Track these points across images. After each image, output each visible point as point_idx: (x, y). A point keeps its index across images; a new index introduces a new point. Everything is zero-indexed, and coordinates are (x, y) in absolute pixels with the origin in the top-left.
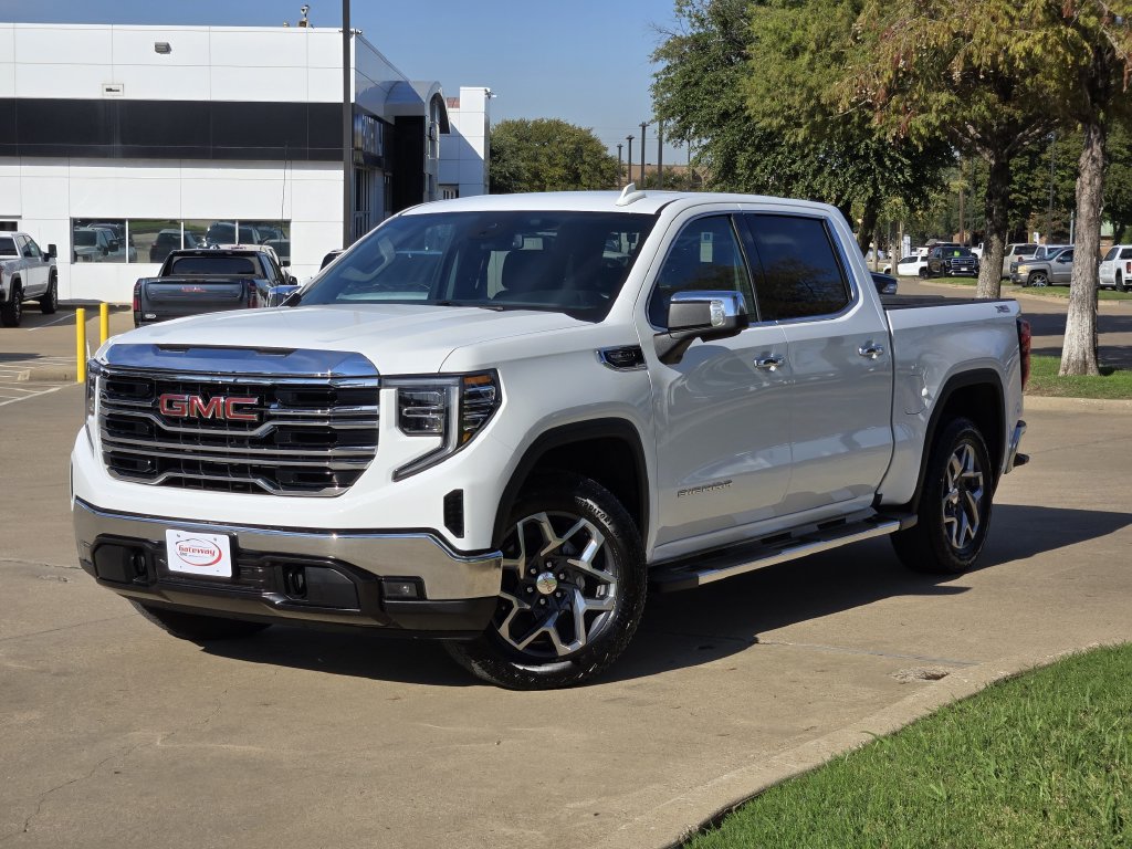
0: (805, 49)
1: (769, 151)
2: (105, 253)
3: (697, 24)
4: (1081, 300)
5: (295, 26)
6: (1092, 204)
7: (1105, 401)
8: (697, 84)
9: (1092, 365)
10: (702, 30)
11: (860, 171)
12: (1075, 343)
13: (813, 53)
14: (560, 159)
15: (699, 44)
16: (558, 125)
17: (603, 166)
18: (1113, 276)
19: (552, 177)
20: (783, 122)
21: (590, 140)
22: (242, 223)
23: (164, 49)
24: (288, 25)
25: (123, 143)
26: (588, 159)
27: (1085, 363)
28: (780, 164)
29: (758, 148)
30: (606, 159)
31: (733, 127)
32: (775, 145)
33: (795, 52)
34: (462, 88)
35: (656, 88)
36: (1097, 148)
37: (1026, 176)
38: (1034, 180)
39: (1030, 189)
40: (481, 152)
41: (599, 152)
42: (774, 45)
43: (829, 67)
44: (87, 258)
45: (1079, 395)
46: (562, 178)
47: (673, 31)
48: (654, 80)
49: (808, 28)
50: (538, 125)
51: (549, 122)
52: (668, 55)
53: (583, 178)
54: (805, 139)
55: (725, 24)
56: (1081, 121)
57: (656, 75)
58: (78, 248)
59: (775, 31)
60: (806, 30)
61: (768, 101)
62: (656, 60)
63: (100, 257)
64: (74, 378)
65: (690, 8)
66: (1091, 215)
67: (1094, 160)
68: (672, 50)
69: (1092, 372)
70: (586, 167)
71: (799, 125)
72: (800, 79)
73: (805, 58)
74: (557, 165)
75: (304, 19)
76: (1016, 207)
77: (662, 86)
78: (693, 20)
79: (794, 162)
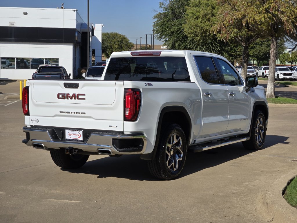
0: (200, 17)
1: (184, 42)
2: (8, 67)
3: (165, 10)
4: (271, 80)
5: (60, 8)
6: (274, 56)
7: (279, 104)
8: (165, 25)
9: (274, 96)
10: (166, 11)
11: (207, 47)
12: (270, 90)
13: (202, 18)
14: (117, 43)
15: (166, 15)
16: (117, 34)
17: (128, 44)
18: (261, 74)
19: (115, 48)
20: (194, 35)
21: (125, 38)
22: (46, 59)
23: (26, 14)
24: (58, 8)
25: (15, 38)
26: (124, 43)
27: (272, 95)
28: (187, 45)
29: (181, 41)
30: (129, 43)
31: (175, 36)
32: (185, 40)
33: (197, 18)
34: (96, 24)
35: (154, 26)
36: (275, 43)
37: (236, 48)
38: (238, 49)
39: (237, 52)
40: (101, 41)
41: (128, 41)
42: (192, 16)
43: (205, 22)
44: (4, 68)
45: (273, 103)
46: (118, 48)
47: (159, 12)
48: (154, 24)
49: (201, 12)
50: (111, 34)
51: (114, 34)
52: (157, 18)
53: (123, 48)
54: (199, 40)
55: (172, 10)
56: (271, 37)
57: (154, 23)
58: (2, 65)
59: (192, 13)
60: (200, 13)
61: (190, 30)
62: (154, 19)
63: (7, 68)
64: (19, 98)
65: (163, 6)
66: (273, 59)
67: (274, 45)
68: (158, 16)
69: (274, 97)
70: (124, 45)
71: (197, 36)
72: (199, 25)
73: (200, 20)
74: (116, 44)
75: (62, 7)
76: (233, 56)
77: (156, 25)
78: (164, 9)
79: (190, 45)
